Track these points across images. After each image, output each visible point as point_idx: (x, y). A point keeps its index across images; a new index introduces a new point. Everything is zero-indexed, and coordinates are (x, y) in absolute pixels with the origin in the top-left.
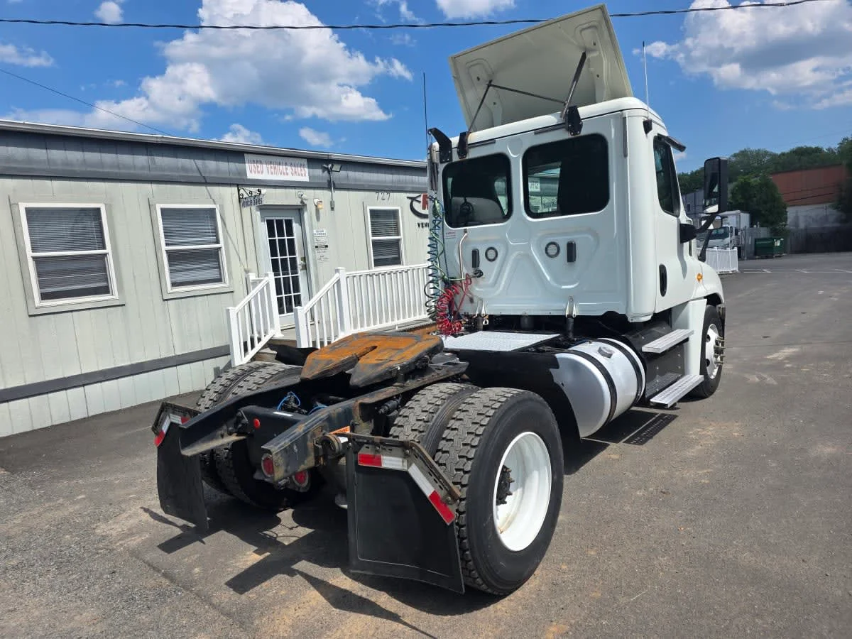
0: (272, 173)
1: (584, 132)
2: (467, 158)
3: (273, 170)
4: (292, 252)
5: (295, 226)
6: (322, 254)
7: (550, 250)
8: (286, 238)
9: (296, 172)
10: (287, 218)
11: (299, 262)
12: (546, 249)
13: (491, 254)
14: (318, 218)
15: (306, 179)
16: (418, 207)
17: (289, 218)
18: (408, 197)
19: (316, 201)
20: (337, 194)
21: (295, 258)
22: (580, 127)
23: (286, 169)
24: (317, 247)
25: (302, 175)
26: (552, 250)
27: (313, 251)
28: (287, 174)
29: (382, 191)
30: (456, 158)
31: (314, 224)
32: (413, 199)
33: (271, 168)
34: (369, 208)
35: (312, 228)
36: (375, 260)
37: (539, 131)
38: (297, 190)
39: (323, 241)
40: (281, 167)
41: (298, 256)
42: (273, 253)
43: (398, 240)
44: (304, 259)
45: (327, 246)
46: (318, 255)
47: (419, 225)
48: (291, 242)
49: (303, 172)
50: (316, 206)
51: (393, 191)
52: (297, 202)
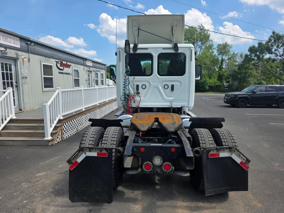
0: (5, 41)
1: (179, 51)
2: (136, 52)
3: (5, 40)
4: (11, 79)
5: (13, 67)
6: (25, 81)
7: (165, 87)
8: (9, 72)
9: (15, 43)
10: (9, 63)
11: (14, 84)
12: (164, 86)
13: (144, 87)
14: (23, 64)
15: (19, 46)
16: (59, 65)
17: (11, 63)
18: (56, 61)
19: (23, 57)
20: (31, 55)
21: (12, 82)
22: (178, 50)
23: (11, 40)
24: (23, 78)
25: (17, 45)
26: (166, 87)
27: (21, 79)
28: (11, 43)
29: (47, 57)
30: (131, 52)
31: (22, 67)
32: (57, 62)
33: (4, 38)
34: (43, 63)
35: (21, 69)
36: (44, 85)
37: (164, 48)
38: (15, 51)
39: (25, 75)
40: (8, 39)
41: (14, 81)
42: (3, 79)
43: (52, 78)
44: (16, 83)
45: (27, 78)
46: (23, 81)
47: (59, 72)
48: (11, 74)
49: (18, 43)
50: (23, 59)
51: (51, 58)
52: (15, 56)
